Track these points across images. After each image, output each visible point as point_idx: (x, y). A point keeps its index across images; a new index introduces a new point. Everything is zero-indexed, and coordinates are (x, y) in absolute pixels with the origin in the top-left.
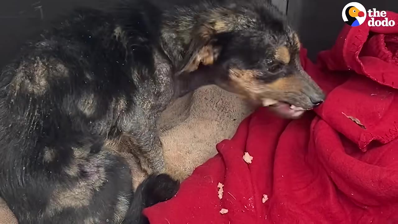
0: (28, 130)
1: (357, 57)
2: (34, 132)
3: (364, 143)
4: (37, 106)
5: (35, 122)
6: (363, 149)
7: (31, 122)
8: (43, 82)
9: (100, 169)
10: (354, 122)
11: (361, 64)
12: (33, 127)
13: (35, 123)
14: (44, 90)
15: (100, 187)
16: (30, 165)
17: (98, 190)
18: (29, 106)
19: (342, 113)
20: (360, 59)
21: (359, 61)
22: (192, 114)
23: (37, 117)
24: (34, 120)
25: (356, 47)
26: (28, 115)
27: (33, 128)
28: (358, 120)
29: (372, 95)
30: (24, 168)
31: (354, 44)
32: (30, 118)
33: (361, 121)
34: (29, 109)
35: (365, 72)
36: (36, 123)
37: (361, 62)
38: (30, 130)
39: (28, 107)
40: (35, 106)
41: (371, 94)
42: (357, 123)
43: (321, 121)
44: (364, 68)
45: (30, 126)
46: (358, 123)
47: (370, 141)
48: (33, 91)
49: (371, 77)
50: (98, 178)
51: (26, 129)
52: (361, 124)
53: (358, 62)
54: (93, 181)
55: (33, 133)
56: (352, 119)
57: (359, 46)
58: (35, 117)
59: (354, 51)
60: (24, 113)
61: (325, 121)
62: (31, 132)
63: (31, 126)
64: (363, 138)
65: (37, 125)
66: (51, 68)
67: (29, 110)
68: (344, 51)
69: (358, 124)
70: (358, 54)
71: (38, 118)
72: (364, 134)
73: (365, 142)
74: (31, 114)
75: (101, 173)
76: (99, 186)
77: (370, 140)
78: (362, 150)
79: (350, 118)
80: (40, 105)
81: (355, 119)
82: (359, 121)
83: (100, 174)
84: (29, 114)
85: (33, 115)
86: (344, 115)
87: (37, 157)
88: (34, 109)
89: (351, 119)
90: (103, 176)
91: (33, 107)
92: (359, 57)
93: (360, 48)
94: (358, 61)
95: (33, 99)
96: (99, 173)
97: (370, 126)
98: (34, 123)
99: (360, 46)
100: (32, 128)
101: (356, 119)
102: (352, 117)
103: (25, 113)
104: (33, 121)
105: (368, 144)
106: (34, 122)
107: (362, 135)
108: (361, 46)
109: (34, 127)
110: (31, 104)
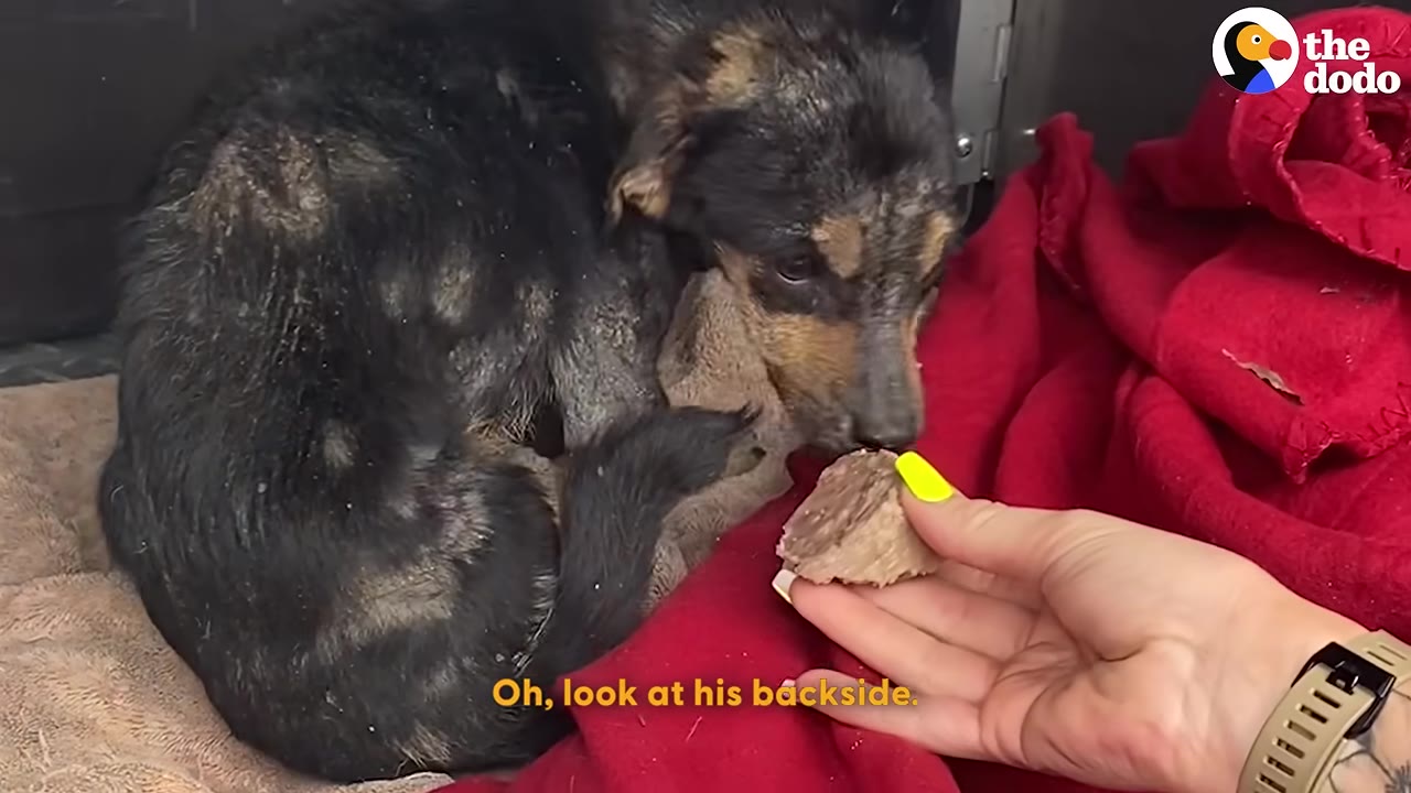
0: (272, 354)
1: (1280, 162)
2: (291, 363)
3: (1303, 453)
4: (301, 274)
5: (295, 327)
6: (1297, 473)
7: (280, 326)
8: (309, 199)
9: (465, 498)
10: (1264, 383)
11: (1294, 185)
12: (287, 344)
13: (296, 331)
14: (316, 224)
15: (473, 552)
16: (284, 478)
17: (470, 562)
18: (274, 274)
19: (1225, 351)
20: (1288, 169)
21: (1286, 175)
22: (702, 361)
23: (300, 310)
24: (292, 320)
25: (1274, 128)
26: (271, 300)
27: (289, 347)
28: (1276, 375)
29: (1323, 291)
30: (262, 488)
31: (1265, 117)
32: (278, 311)
33: (1288, 379)
34: (272, 285)
35: (1308, 214)
36: (300, 332)
37: (1291, 179)
38: (277, 353)
39: (270, 275)
40: (295, 274)
41: (1322, 288)
42: (1274, 388)
43: (1150, 381)
44: (1301, 201)
45: (278, 341)
46: (1277, 386)
47: (1324, 447)
48: (281, 227)
49: (1328, 230)
50: (464, 528)
51: (265, 350)
52: (1289, 391)
53: (1281, 178)
54: (451, 538)
55: (286, 363)
56: (1259, 374)
57: (1286, 123)
58: (296, 311)
59: (1268, 140)
60: (258, 296)
61: (1164, 378)
62: (281, 363)
63: (283, 341)
64: (1298, 437)
65: (302, 339)
66: (332, 153)
67: (274, 287)
68: (1233, 142)
69: (1278, 391)
70: (1282, 152)
71: (305, 312)
72: (1302, 425)
73: (1305, 451)
74: (283, 298)
75: (470, 509)
76: (471, 550)
77: (1321, 443)
78: (1295, 477)
79: (1251, 370)
80: (309, 272)
81: (1267, 374)
82: (1280, 380)
83: (468, 515)
84: (274, 300)
85: (285, 302)
86: (1229, 358)
87: (305, 454)
88: (290, 286)
89: (1255, 373)
90: (480, 520)
91: (285, 277)
92: (1284, 161)
93: (1288, 130)
94: (1282, 175)
95: (283, 248)
96: (465, 510)
97: (1317, 396)
98: (293, 331)
99: (1288, 125)
100: (284, 346)
101: (1271, 372)
102: (1257, 366)
103: (262, 296)
104: (286, 323)
105: (1315, 457)
106: (291, 328)
107: (1295, 426)
108: (1291, 125)
109: (291, 343)
110: (279, 267)
